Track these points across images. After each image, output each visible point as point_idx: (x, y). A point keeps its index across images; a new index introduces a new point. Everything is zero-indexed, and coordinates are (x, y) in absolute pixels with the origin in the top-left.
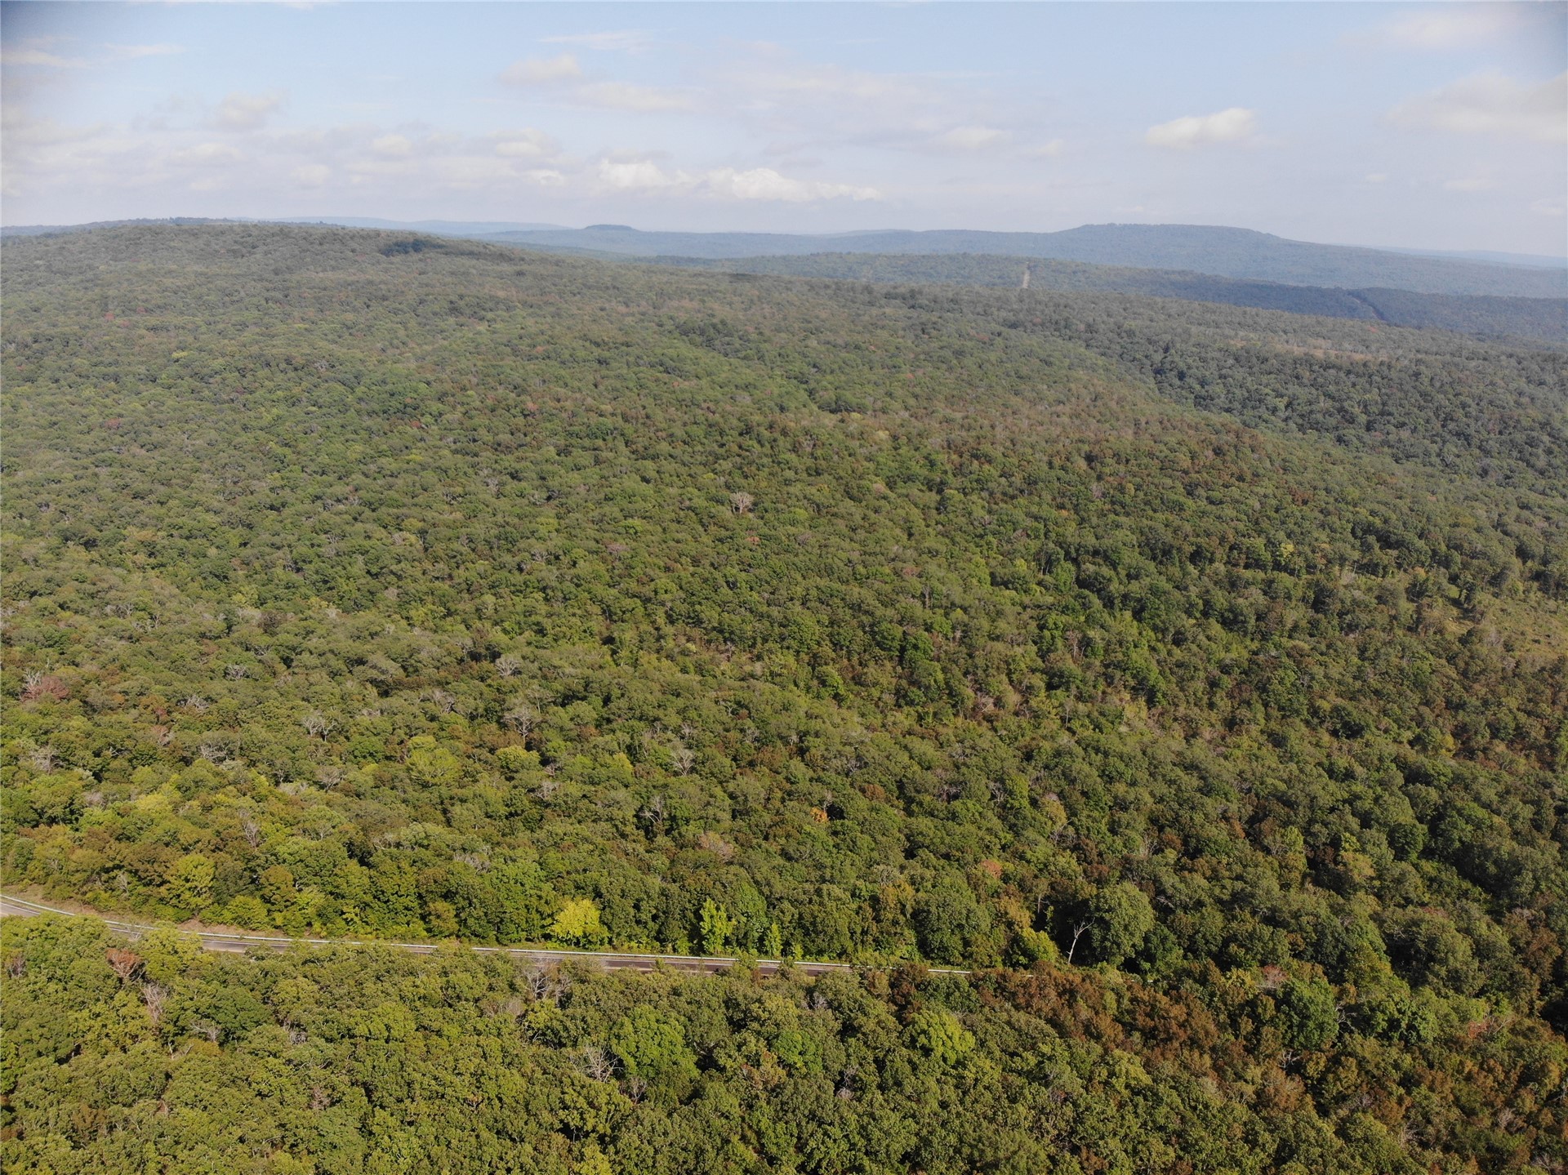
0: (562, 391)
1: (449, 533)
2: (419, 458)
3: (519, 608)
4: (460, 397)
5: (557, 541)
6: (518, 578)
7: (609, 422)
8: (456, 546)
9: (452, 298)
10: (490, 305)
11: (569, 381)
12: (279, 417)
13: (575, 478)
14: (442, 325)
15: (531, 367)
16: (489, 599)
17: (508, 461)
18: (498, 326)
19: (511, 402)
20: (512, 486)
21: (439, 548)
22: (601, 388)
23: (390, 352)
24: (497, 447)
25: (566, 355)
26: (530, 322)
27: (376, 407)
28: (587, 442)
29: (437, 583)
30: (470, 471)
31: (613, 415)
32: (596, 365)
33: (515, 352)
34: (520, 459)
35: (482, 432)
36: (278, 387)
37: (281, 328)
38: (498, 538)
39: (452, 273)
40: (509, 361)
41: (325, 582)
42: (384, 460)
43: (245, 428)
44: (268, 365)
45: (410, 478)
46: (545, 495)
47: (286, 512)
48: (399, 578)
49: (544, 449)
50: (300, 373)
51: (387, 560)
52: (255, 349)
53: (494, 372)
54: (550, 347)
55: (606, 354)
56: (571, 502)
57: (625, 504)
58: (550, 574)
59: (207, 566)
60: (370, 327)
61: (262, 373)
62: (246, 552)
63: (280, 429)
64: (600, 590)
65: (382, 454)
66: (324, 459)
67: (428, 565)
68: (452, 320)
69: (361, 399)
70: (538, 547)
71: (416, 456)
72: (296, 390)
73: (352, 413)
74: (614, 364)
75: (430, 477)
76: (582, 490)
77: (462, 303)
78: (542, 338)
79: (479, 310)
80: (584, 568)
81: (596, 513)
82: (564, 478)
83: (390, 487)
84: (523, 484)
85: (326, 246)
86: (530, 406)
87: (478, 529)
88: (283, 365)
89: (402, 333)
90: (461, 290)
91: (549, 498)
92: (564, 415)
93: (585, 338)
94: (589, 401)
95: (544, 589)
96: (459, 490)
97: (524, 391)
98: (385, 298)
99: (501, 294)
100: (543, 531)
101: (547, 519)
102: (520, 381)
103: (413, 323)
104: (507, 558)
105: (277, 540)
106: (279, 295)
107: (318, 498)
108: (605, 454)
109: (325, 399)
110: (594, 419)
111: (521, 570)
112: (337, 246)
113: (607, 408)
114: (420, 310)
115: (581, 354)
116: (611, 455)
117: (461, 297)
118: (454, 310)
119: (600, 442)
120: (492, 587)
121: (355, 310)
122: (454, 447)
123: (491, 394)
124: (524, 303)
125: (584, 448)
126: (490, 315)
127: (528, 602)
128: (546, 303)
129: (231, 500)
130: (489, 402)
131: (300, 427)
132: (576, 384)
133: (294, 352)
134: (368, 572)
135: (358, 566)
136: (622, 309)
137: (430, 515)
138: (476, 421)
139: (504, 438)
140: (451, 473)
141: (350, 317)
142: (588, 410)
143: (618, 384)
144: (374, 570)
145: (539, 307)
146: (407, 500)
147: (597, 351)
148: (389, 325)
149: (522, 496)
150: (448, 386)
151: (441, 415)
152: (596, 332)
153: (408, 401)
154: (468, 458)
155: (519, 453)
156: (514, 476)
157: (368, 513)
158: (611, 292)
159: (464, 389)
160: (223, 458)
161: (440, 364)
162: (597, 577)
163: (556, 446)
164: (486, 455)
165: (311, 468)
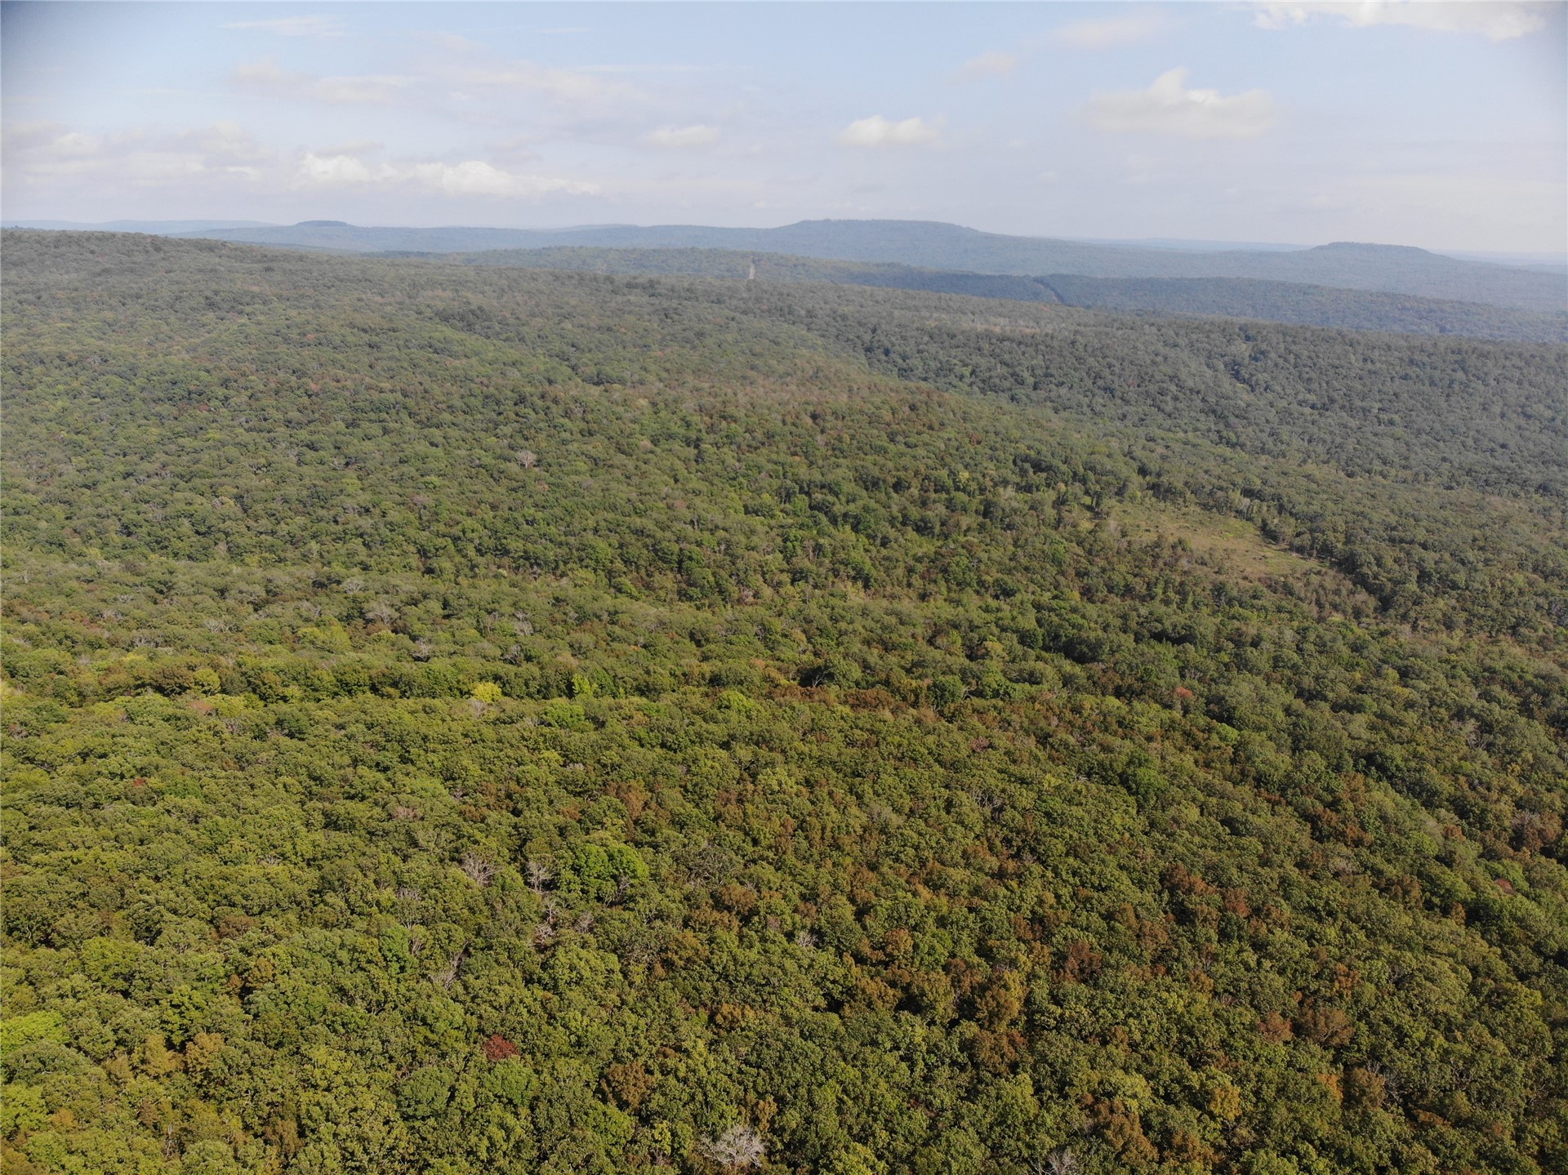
0: (340, 373)
1: (265, 495)
2: (217, 436)
3: (343, 551)
4: (242, 381)
5: (365, 498)
6: (333, 528)
7: (391, 398)
8: (273, 505)
9: (209, 293)
10: (247, 299)
11: (347, 365)
12: (64, 409)
13: (368, 446)
14: (204, 320)
15: (305, 352)
16: (314, 546)
17: (303, 435)
18: (261, 318)
19: (293, 384)
20: (310, 455)
21: (258, 508)
22: (378, 368)
23: (158, 345)
24: (288, 423)
25: (337, 340)
26: (294, 313)
27: (162, 395)
28: (373, 416)
29: (263, 537)
30: (268, 445)
31: (392, 391)
32: (367, 349)
33: (286, 340)
34: (312, 433)
35: (272, 411)
36: (57, 382)
37: (43, 328)
38: (311, 496)
39: (200, 271)
40: (283, 348)
41: (158, 543)
42: (180, 440)
43: (34, 420)
44: (42, 362)
45: (214, 454)
46: (343, 462)
47: (101, 488)
48: (227, 534)
49: (333, 424)
50: (76, 369)
51: (213, 520)
52: (24, 348)
53: (271, 358)
54: (321, 335)
55: (375, 339)
56: (370, 465)
57: (419, 464)
58: (366, 523)
59: (42, 537)
60: (132, 324)
61: (38, 369)
62: (75, 523)
63: (70, 419)
64: (411, 532)
65: (178, 435)
66: (122, 441)
67: (251, 523)
68: (211, 315)
69: (143, 389)
70: (349, 503)
71: (213, 434)
72: (75, 384)
73: (137, 402)
74: (384, 347)
75: (232, 452)
76: (378, 455)
77: (218, 298)
78: (309, 328)
79: (237, 304)
80: (394, 516)
81: (395, 473)
82: (355, 446)
83: (197, 462)
84: (322, 453)
85: (63, 249)
86: (313, 387)
87: (291, 490)
88: (57, 362)
89: (165, 328)
90: (214, 287)
91: (347, 464)
92: (347, 393)
93: (352, 325)
94: (367, 379)
95: (361, 536)
96: (263, 461)
97: (304, 374)
98: (138, 297)
99: (255, 289)
100: (350, 489)
101: (350, 478)
102: (298, 365)
103: (172, 319)
104: (321, 512)
105: (101, 511)
106: (31, 297)
107: (128, 475)
108: (392, 425)
109: (106, 390)
110: (375, 396)
111: (336, 522)
112: (75, 248)
113: (386, 385)
114: (178, 306)
115: (350, 339)
116: (398, 426)
117: (216, 293)
118: (211, 305)
119: (384, 415)
120: (314, 537)
121: (112, 308)
122: (246, 426)
123: (273, 378)
124: (280, 297)
125: (370, 421)
126: (248, 309)
127: (350, 545)
128: (302, 296)
129: (41, 480)
130: (273, 385)
131: (89, 416)
132: (353, 366)
133: (65, 349)
134: (197, 532)
135: (186, 526)
136: (378, 299)
137: (241, 482)
138: (264, 402)
139: (294, 415)
140: (252, 448)
141: (109, 315)
142: (368, 388)
143: (394, 365)
144: (203, 529)
145: (296, 299)
146: (216, 471)
147: (366, 337)
148: (150, 321)
149: (322, 463)
150: (228, 373)
151: (227, 398)
152: (359, 319)
153: (192, 388)
154: (264, 434)
155: (312, 427)
156: (312, 447)
157: (182, 484)
158: (364, 284)
159: (244, 375)
160: (24, 446)
161: (215, 354)
162: (408, 523)
163: (343, 420)
164: (282, 430)
165: (112, 451)
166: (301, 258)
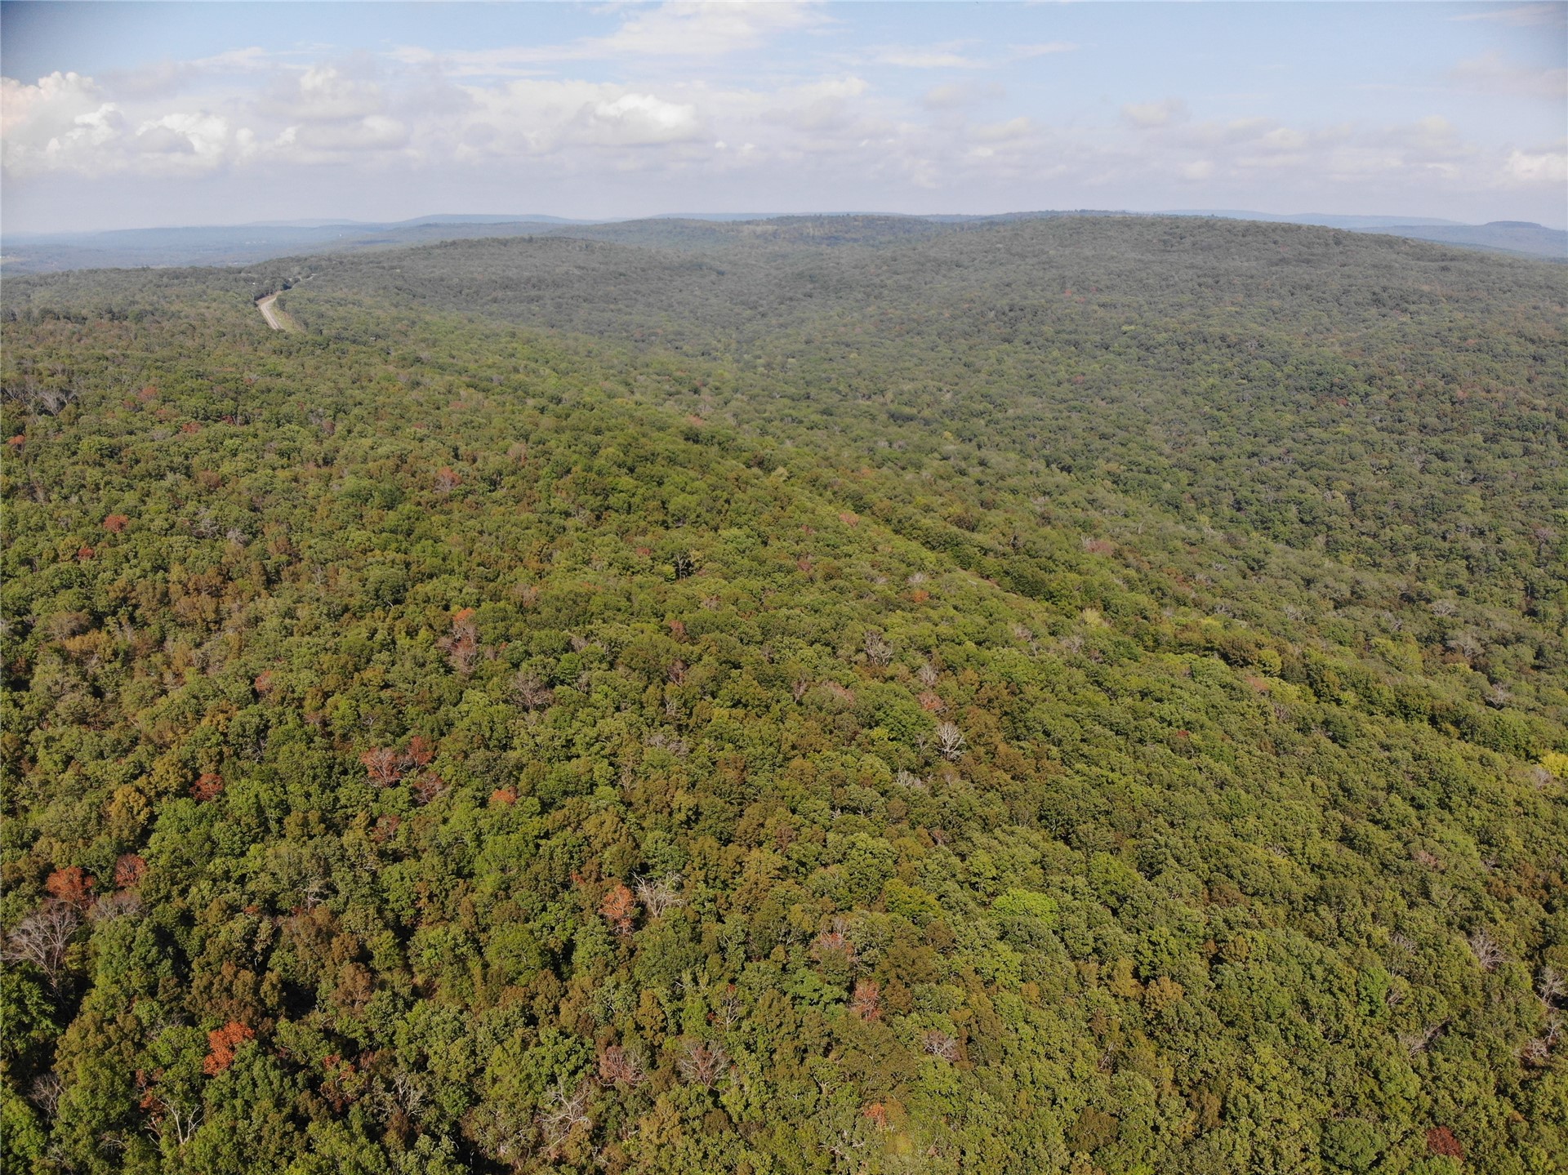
0: (1493, 383)
1: (1378, 497)
2: (1347, 431)
3: (1442, 570)
4: (1387, 380)
5: (1483, 519)
6: (1440, 543)
7: (1542, 416)
8: (1383, 509)
9: (1377, 289)
10: (1415, 298)
11: (1502, 374)
12: (1213, 386)
13: (1503, 464)
14: (1366, 315)
15: (1461, 358)
16: (1413, 557)
17: (1435, 442)
18: (1424, 318)
19: (1440, 389)
20: (1437, 464)
21: (1368, 508)
22: (1537, 383)
23: (1315, 336)
24: (1423, 428)
25: (1499, 349)
26: (1459, 315)
27: (1305, 384)
28: (1517, 433)
29: (1364, 538)
30: (1396, 447)
31: (1545, 410)
32: (1531, 361)
33: (1444, 343)
34: (1445, 442)
35: (1409, 414)
36: (1214, 361)
37: (1214, 310)
38: (1426, 507)
39: (1375, 266)
40: (1439, 351)
41: (1262, 522)
42: (1311, 430)
43: (1185, 392)
44: (1205, 341)
45: (1339, 448)
46: (1470, 477)
47: (1226, 463)
48: (1329, 528)
49: (1471, 435)
50: (1234, 351)
51: (1320, 512)
52: (1193, 326)
53: (1423, 360)
54: (1483, 341)
55: (1544, 352)
56: (1498, 485)
57: (1555, 494)
58: (1476, 546)
59: (1163, 497)
60: (1295, 313)
61: (1200, 347)
62: (1195, 490)
63: (1216, 396)
64: (1524, 566)
65: (1310, 424)
66: (1257, 423)
67: (1356, 522)
68: (1374, 311)
69: (1289, 376)
70: (1464, 521)
71: (1344, 428)
72: (1229, 364)
73: (1281, 387)
74: (1550, 362)
75: (1358, 448)
76: (1510, 477)
77: (1385, 295)
78: (1472, 332)
79: (1402, 302)
80: (1510, 544)
81: (1524, 499)
82: (1489, 463)
83: (1320, 453)
84: (1450, 464)
85: (1250, 238)
86: (1460, 394)
87: (1406, 497)
88: (1218, 342)
89: (1325, 320)
90: (1384, 282)
91: (1474, 480)
92: (1494, 406)
93: (1520, 335)
94: (1522, 394)
95: (1467, 558)
96: (1386, 462)
97: (1454, 380)
98: (1308, 287)
99: (1426, 288)
100: (1469, 507)
101: (1473, 497)
102: (1449, 370)
103: (1335, 312)
104: (1432, 525)
105: (1221, 484)
106: (1210, 281)
107: (1254, 454)
108: (1535, 446)
109: (1255, 373)
110: (1526, 412)
111: (1444, 538)
112: (1261, 238)
113: (1541, 403)
114: (1343, 300)
115: (1515, 348)
116: (1542, 448)
117: (1385, 289)
118: (1377, 301)
119: (1529, 434)
120: (1416, 549)
121: (1280, 297)
122: (1379, 425)
123: (1419, 380)
124: (1449, 298)
125: (1512, 438)
126: (1413, 308)
127: (1451, 566)
128: (1474, 299)
129: (1177, 447)
130: (1417, 387)
131: (1234, 396)
132: (1509, 377)
133: (1228, 332)
134: (1302, 520)
135: (1293, 512)
136: (1557, 309)
137: (1358, 480)
138: (1404, 403)
139: (1432, 420)
140: (1378, 447)
141: (1276, 303)
142: (1521, 403)
143: (1555, 380)
144: (1308, 518)
145: (1466, 302)
146: (1336, 465)
147: (1532, 348)
148: (1314, 312)
149: (1447, 474)
150: (1376, 370)
151: (1367, 395)
152: (1530, 328)
153: (1336, 380)
154: (1396, 436)
155: (1447, 436)
156: (1441, 456)
157: (1301, 471)
158: (1546, 291)
159: (1391, 374)
160: (1170, 415)
161: (1367, 350)
162: (1524, 555)
163: (1483, 433)
164: (1414, 435)
165: (1245, 430)
166: (1482, 260)
